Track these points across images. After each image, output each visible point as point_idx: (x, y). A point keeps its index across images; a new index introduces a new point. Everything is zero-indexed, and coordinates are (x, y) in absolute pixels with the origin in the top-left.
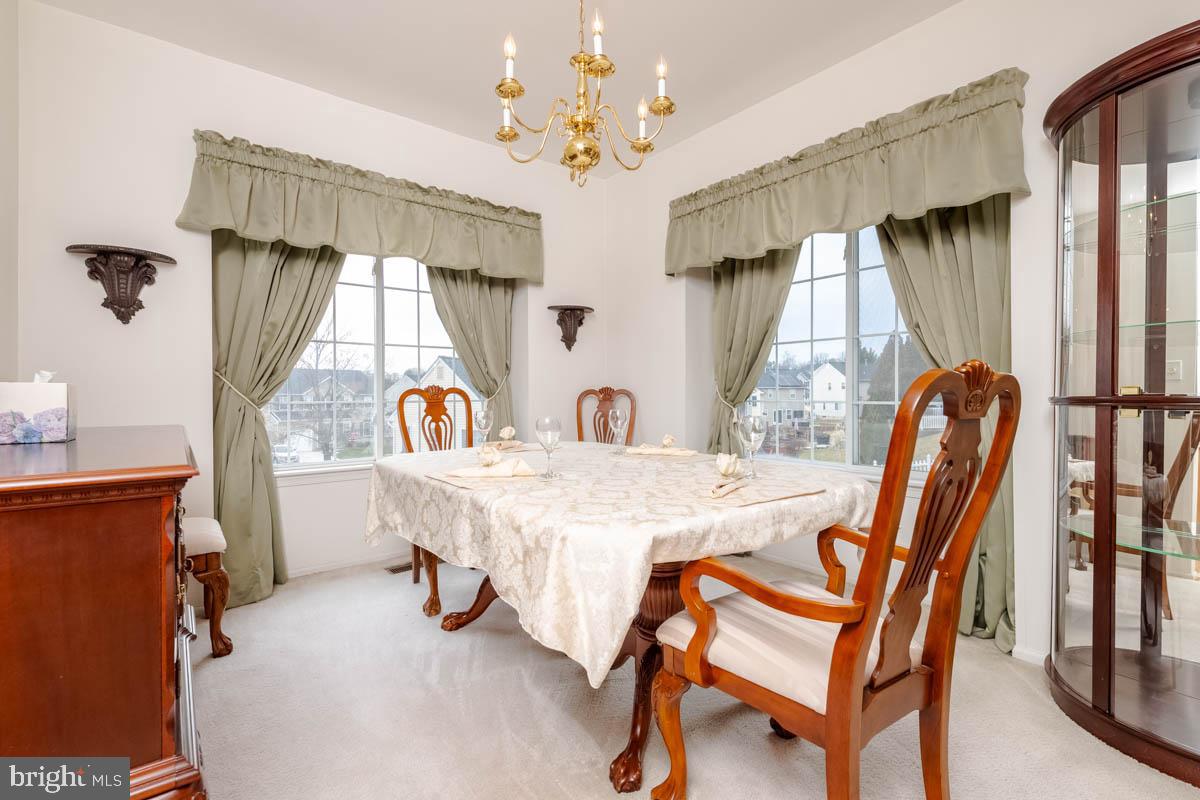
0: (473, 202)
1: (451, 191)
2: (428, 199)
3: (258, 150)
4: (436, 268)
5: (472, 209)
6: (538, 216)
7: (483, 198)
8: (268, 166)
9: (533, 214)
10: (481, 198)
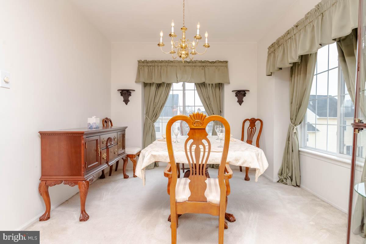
0: (203, 62)
1: (196, 60)
2: (190, 64)
3: (149, 62)
4: (197, 84)
5: (204, 64)
6: (226, 62)
7: (207, 60)
8: (151, 65)
9: (224, 61)
10: (206, 60)
